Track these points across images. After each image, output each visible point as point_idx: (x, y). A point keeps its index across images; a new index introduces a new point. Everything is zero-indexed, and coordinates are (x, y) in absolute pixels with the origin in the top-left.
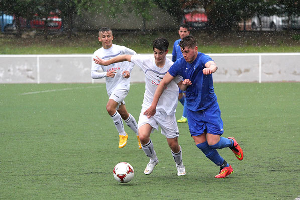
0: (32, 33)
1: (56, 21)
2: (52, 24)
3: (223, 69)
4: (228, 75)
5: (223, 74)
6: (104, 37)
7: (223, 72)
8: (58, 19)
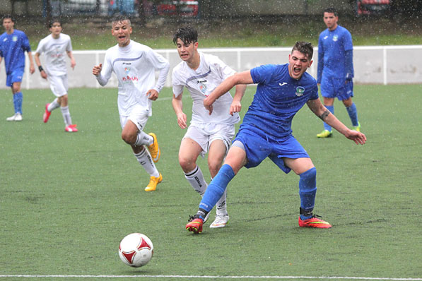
0: (160, 21)
1: (191, 5)
2: (186, 9)
3: (411, 66)
4: (417, 74)
5: (410, 72)
6: (118, 29)
7: (410, 69)
8: (193, 3)
